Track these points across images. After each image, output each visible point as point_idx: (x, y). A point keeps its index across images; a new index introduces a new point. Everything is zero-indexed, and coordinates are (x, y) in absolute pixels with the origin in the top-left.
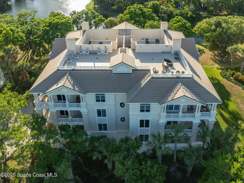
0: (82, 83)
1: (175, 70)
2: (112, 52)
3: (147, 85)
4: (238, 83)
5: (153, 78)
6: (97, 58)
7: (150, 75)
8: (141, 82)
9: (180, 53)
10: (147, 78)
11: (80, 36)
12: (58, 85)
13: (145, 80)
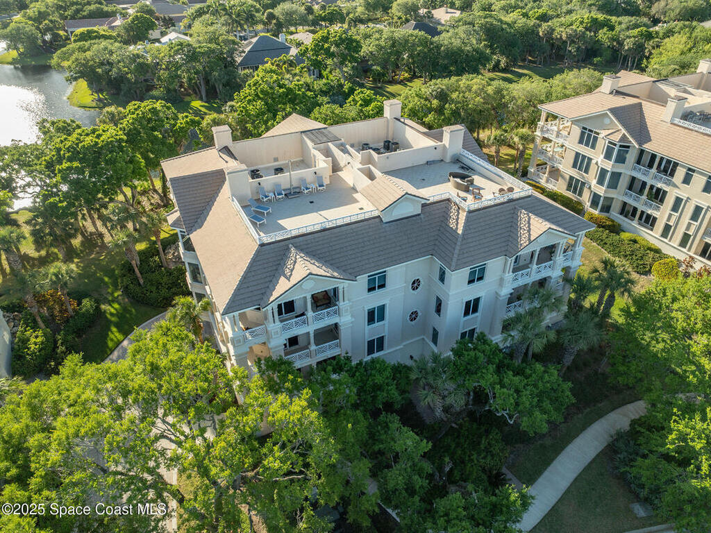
1: (485, 189)
2: (329, 183)
3: (467, 227)
5: (470, 212)
6: (312, 202)
7: (459, 208)
8: (449, 226)
9: (464, 156)
10: (458, 215)
11: (227, 162)
12: (290, 277)
13: (457, 220)
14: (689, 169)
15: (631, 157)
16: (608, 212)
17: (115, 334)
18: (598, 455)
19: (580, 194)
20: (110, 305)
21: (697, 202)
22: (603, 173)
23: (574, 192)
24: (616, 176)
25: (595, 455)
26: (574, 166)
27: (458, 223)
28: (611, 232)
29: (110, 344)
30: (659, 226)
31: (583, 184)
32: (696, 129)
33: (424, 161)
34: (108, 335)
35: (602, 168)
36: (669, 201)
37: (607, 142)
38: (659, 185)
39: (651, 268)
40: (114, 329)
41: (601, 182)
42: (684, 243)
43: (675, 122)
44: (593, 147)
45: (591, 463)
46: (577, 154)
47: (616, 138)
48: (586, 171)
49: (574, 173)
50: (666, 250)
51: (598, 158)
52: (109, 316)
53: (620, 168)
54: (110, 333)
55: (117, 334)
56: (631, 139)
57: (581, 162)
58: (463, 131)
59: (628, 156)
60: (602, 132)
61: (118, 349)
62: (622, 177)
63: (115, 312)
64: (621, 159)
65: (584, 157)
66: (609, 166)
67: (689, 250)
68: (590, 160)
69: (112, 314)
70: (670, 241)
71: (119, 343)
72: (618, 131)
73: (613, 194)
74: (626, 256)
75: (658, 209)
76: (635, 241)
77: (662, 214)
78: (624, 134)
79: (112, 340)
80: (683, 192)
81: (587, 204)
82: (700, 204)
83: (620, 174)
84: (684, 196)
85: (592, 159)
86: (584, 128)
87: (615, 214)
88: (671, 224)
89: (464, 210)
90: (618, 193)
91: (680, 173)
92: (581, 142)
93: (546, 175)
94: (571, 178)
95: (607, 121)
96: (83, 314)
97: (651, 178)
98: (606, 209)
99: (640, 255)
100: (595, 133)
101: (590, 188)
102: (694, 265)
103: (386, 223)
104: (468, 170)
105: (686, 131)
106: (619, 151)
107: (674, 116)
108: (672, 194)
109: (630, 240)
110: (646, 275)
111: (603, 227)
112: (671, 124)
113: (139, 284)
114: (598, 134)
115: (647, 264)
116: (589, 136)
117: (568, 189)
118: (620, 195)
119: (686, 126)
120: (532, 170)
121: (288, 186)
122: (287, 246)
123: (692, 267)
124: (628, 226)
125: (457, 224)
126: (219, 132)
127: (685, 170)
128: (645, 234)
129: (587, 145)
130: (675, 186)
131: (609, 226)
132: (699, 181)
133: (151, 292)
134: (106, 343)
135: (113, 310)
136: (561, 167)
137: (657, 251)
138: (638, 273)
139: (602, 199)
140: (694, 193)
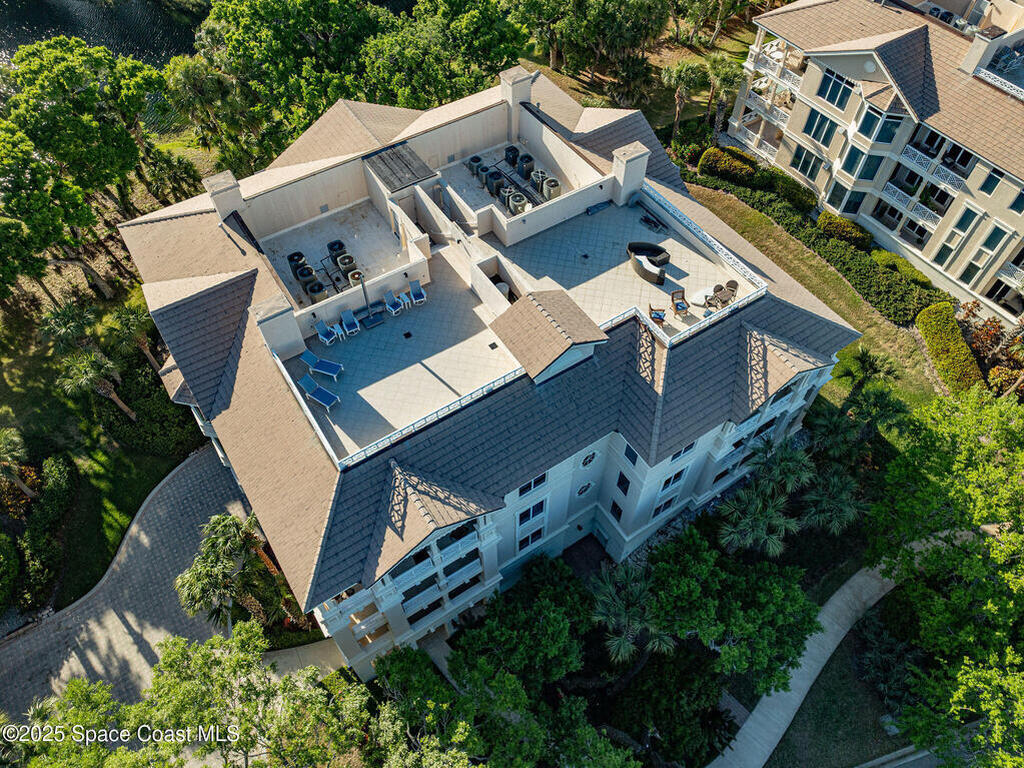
0: (462, 474)
1: (688, 275)
2: (429, 281)
3: (671, 381)
4: (719, 183)
5: (673, 348)
6: (408, 335)
7: (653, 338)
8: (639, 374)
9: (648, 195)
10: (653, 353)
11: (244, 253)
12: (402, 531)
13: (653, 362)
14: (995, 171)
15: (902, 134)
16: (855, 212)
17: (114, 516)
18: (840, 646)
19: (812, 176)
20: (91, 457)
21: (996, 221)
22: (855, 154)
23: (804, 170)
24: (874, 163)
25: (835, 646)
26: (807, 129)
27: (653, 370)
28: (859, 247)
29: (110, 534)
30: (934, 247)
31: (819, 161)
32: (1014, 92)
33: (582, 209)
34: (102, 518)
35: (853, 147)
36: (955, 213)
37: (866, 106)
38: (943, 186)
39: (915, 315)
40: (109, 505)
41: (849, 166)
42: (967, 276)
43: (982, 75)
44: (841, 105)
45: (831, 659)
46: (813, 113)
47: (884, 103)
48: (826, 142)
49: (807, 143)
50: (938, 282)
51: (849, 126)
52: (94, 482)
53: (884, 150)
54: (105, 516)
55: (117, 515)
56: (907, 107)
57: (817, 126)
58: (646, 158)
59: (898, 131)
60: (860, 83)
61: (125, 542)
62: (884, 162)
63: (102, 471)
64: (886, 136)
65: (824, 119)
66: (865, 145)
67: (974, 288)
68: (834, 125)
69: (97, 476)
70: (946, 269)
71: (124, 531)
72: (886, 88)
73: (866, 187)
74: (879, 293)
75: (935, 220)
76: (894, 268)
77: (940, 229)
78: (897, 95)
79: (110, 526)
80: (978, 203)
81: (823, 196)
82: (1003, 226)
83: (881, 158)
84: (979, 209)
85: (837, 125)
86: (828, 71)
87: (865, 217)
88: (953, 247)
89: (662, 345)
90: (875, 187)
91: (979, 174)
92: (821, 92)
93: (758, 136)
94: (800, 149)
95: (869, 67)
96: (52, 491)
97: (930, 171)
98: (853, 206)
99: (901, 293)
100: (848, 83)
101: (830, 170)
102: (978, 313)
103: (540, 384)
104: (656, 226)
105: (998, 94)
106: (886, 123)
107: (980, 65)
108: (961, 203)
109: (887, 266)
110: (907, 327)
111: (846, 239)
112: (975, 77)
113: (130, 420)
114: (852, 85)
115: (910, 310)
116: (837, 86)
117: (794, 164)
118: (877, 190)
119: (998, 84)
120: (736, 125)
121: (362, 304)
122: (387, 462)
123: (975, 316)
124: (884, 239)
125: (653, 372)
126: (217, 193)
127: (988, 171)
128: (909, 253)
129: (831, 99)
130: (967, 191)
131: (856, 239)
132: (1007, 191)
133: (154, 434)
134: (103, 536)
135: (97, 468)
136: (784, 127)
137: (926, 285)
138: (895, 323)
139: (848, 194)
140: (995, 209)
